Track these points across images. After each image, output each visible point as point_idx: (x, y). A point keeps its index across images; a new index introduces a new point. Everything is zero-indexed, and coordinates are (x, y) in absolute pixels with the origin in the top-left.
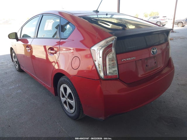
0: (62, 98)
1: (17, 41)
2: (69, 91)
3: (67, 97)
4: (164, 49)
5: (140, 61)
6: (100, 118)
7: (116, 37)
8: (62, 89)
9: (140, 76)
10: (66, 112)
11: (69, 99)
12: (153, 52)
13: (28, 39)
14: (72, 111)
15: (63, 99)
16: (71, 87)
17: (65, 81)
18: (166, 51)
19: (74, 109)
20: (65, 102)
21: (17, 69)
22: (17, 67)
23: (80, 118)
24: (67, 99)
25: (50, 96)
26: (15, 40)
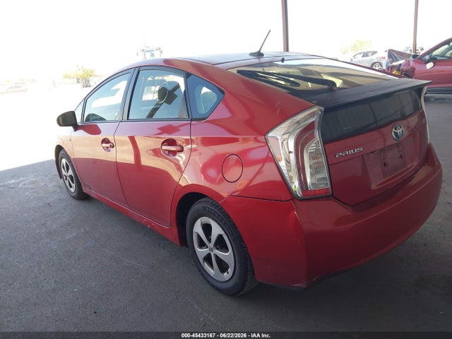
0: (198, 250)
1: (75, 131)
2: (217, 230)
3: (211, 245)
4: (415, 127)
5: (372, 155)
6: (296, 285)
7: (323, 108)
8: (198, 229)
9: (374, 187)
10: (210, 280)
11: (217, 249)
12: (396, 134)
13: (100, 125)
14: (226, 276)
15: (201, 252)
16: (221, 222)
17: (206, 210)
18: (419, 132)
19: (230, 270)
20: (208, 258)
21: (73, 195)
22: (72, 190)
23: (245, 290)
24: (212, 250)
25: (164, 249)
26: (71, 128)
